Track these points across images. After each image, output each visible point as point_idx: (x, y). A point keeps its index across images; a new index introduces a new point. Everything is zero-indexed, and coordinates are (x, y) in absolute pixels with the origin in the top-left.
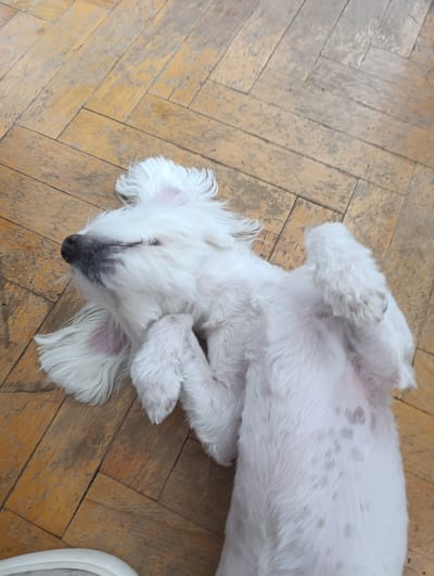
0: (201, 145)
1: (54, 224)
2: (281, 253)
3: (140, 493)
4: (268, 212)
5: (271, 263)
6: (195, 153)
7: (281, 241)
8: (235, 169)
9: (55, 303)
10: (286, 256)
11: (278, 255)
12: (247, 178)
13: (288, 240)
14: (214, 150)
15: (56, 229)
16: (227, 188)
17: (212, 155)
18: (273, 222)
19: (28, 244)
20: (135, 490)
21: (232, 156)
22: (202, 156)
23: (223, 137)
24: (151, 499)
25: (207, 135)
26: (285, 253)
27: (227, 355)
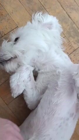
0: (68, 9)
1: (13, 11)
2: (73, 55)
3: (4, 101)
4: (76, 41)
5: (69, 57)
6: (65, 11)
7: (75, 51)
8: (74, 22)
9: (3, 36)
10: (74, 57)
11: (72, 55)
12: (76, 27)
13: (77, 52)
14: (71, 13)
15: (12, 13)
16: (69, 27)
17: (69, 14)
18: (76, 44)
19: (2, 13)
20: (3, 99)
21: (75, 17)
22: (66, 12)
23: (75, 10)
24: (6, 103)
25: (71, 6)
26: (74, 56)
27: (43, 82)
